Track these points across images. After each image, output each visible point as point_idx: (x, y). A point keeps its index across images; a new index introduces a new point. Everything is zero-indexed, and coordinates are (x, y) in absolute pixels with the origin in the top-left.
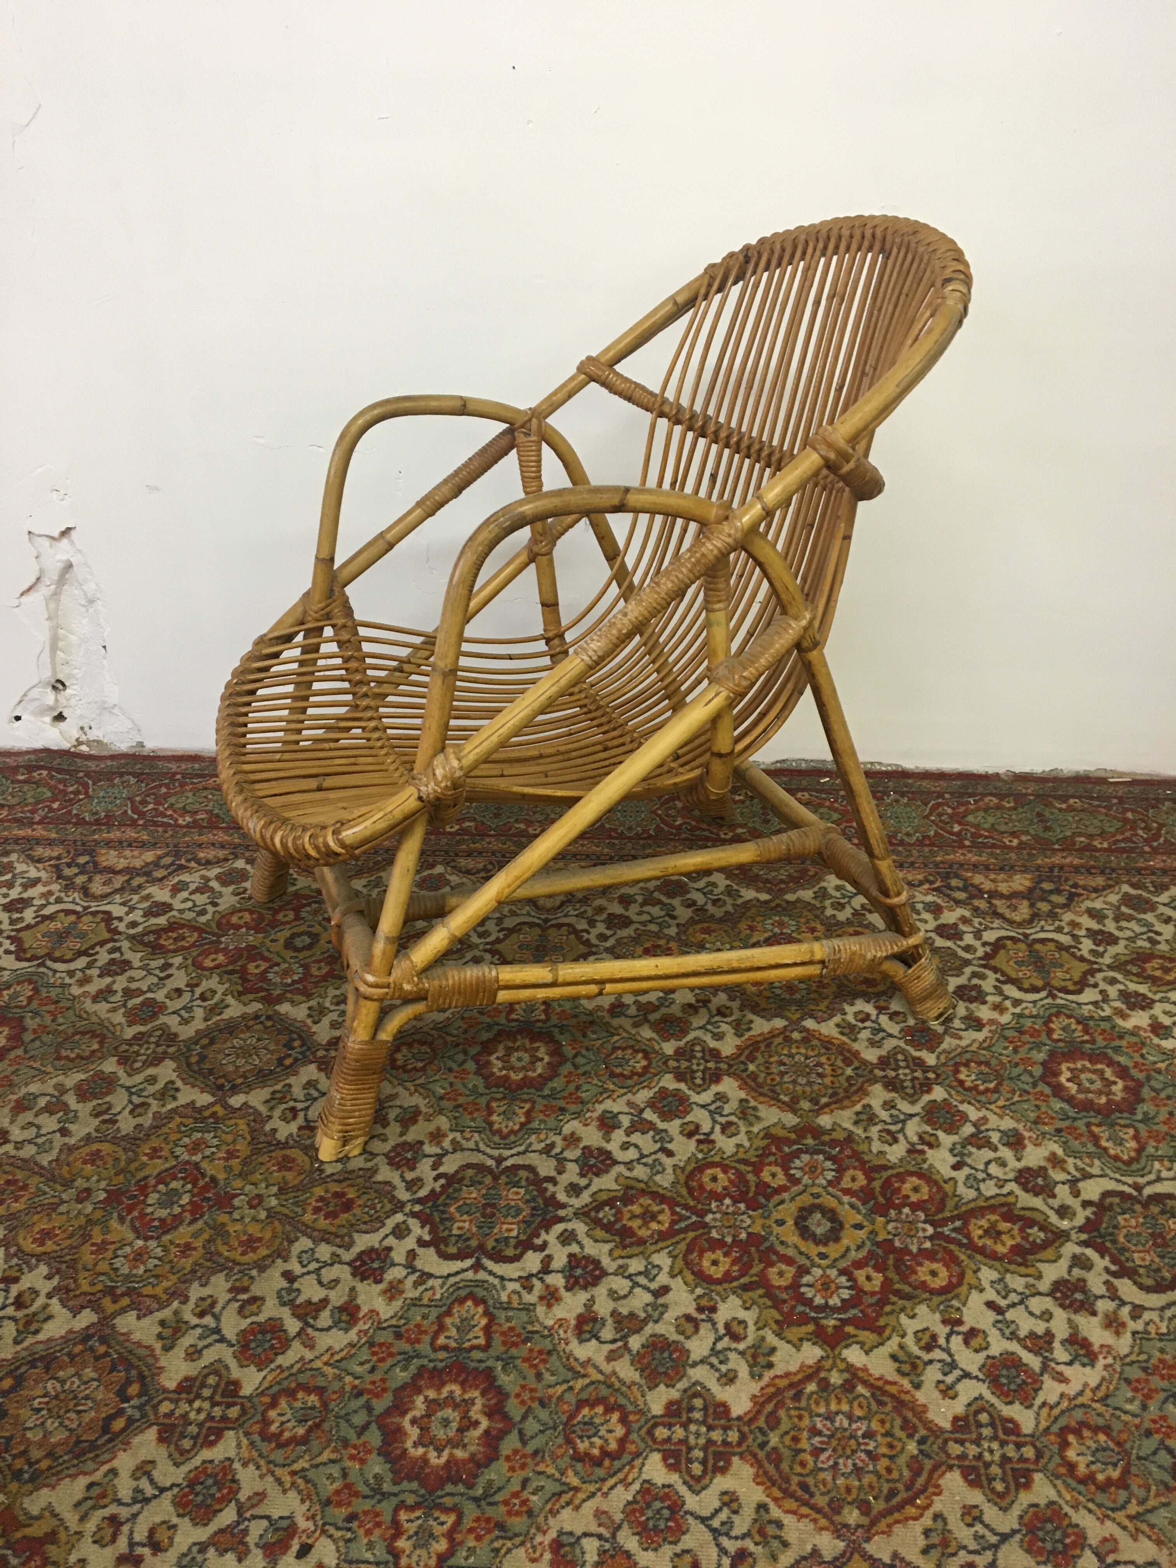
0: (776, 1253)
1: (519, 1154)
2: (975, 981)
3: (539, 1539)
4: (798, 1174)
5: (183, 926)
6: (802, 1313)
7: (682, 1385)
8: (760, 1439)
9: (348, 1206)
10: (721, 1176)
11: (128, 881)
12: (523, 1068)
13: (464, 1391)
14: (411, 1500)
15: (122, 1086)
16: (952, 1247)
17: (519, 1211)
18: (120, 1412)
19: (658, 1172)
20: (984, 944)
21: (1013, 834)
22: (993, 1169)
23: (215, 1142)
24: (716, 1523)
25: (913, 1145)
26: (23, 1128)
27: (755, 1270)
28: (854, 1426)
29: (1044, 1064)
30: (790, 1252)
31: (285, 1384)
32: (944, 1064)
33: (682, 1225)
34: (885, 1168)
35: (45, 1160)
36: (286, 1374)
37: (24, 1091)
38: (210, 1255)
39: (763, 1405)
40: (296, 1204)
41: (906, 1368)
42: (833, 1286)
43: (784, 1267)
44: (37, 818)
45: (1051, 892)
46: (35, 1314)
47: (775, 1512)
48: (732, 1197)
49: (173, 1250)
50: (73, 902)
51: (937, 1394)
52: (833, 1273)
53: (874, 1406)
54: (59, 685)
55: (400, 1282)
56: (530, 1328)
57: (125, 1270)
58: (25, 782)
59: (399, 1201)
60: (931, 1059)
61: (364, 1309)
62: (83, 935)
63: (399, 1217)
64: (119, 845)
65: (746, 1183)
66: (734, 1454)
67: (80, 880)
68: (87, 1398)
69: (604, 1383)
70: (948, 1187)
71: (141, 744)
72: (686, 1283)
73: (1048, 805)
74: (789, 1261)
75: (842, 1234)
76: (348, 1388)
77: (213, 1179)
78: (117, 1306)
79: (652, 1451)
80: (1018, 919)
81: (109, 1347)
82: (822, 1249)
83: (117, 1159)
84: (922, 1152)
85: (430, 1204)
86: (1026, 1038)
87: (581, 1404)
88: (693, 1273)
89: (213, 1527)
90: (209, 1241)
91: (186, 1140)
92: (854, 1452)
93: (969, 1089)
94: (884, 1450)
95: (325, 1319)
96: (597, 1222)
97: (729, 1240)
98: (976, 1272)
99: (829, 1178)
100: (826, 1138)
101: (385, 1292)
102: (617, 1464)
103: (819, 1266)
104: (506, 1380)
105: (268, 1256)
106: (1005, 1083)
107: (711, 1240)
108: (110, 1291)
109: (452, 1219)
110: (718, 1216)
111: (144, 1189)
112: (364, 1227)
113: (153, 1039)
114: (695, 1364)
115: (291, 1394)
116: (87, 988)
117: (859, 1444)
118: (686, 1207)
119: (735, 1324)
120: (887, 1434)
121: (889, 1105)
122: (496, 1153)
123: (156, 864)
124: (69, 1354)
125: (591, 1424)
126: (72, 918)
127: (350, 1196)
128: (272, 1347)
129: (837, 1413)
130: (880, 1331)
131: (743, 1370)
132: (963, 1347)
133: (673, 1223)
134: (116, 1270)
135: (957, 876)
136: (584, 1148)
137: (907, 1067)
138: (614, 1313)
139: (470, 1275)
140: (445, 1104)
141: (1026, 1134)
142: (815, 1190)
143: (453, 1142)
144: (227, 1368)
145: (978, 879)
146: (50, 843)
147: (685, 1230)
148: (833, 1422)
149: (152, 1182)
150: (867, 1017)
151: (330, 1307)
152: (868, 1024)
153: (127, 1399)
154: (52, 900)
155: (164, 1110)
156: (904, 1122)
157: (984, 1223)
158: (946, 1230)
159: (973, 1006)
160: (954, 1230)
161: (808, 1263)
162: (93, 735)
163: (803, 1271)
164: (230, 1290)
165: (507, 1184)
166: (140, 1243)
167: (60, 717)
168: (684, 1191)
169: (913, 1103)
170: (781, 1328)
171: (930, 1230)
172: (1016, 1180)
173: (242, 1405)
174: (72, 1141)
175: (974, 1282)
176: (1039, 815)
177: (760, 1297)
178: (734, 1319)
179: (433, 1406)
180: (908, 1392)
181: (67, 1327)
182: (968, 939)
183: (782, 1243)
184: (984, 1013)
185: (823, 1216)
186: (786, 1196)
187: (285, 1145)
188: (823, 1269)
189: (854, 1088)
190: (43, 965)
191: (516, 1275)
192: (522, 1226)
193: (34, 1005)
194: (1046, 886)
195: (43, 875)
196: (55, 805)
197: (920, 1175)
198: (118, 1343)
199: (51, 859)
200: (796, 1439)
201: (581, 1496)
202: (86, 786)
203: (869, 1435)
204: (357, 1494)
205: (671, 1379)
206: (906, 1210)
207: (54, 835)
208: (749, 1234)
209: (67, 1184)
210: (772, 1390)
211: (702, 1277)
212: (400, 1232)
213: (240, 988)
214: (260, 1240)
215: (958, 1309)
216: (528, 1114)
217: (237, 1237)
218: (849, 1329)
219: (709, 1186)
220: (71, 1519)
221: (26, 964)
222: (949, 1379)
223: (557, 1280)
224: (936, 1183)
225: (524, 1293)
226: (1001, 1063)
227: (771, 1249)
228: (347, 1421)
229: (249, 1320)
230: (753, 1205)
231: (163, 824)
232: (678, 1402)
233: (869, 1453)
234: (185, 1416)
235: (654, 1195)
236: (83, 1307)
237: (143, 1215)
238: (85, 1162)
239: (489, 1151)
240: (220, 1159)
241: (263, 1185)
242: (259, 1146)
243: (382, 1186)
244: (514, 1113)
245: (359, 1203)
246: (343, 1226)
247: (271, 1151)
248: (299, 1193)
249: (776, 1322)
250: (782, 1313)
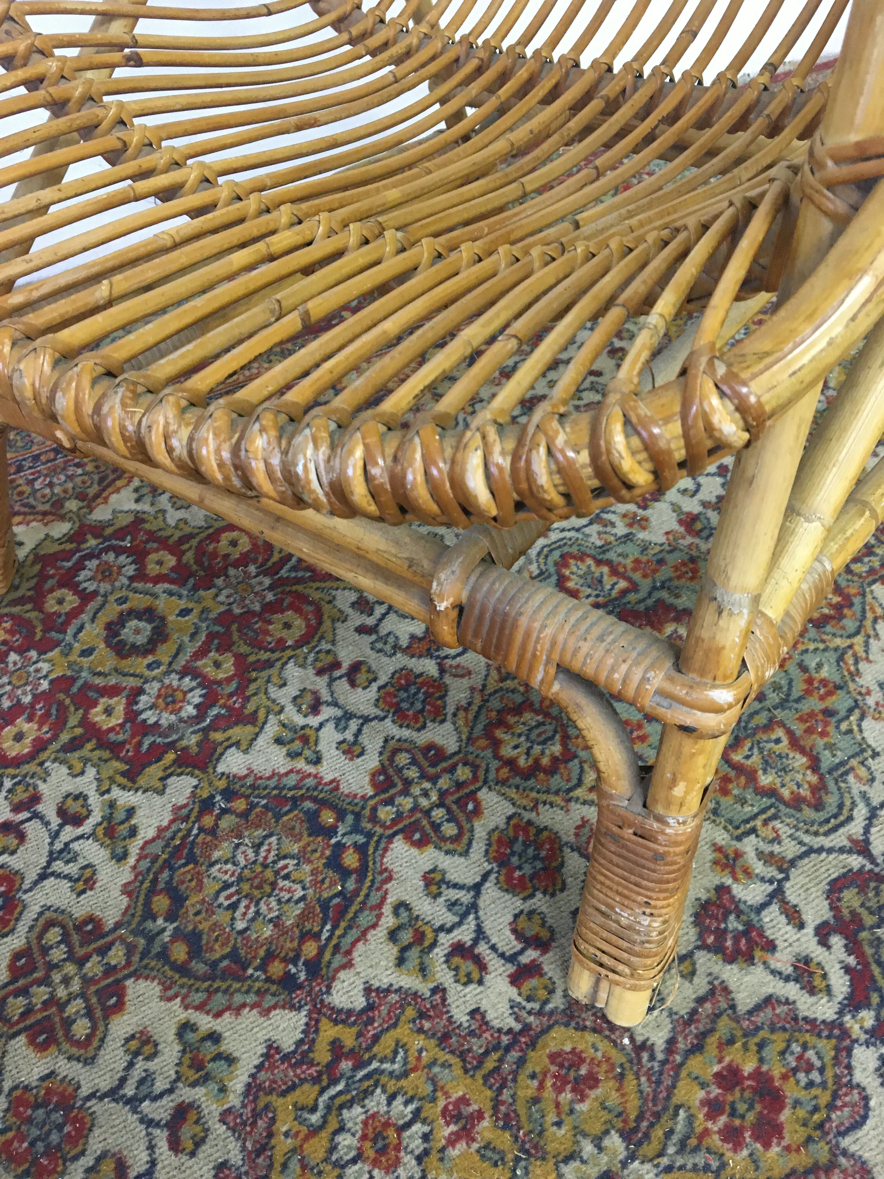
9: (768, 1093)
23: (403, 1108)
40: (685, 1149)
59: (831, 1025)
63: (865, 1057)
85: (874, 999)
113: (57, 954)
122: (840, 839)
127: (748, 1067)
143: (763, 857)
155: (234, 1100)
187: (530, 1034)
213: (123, 767)
239: (826, 842)
240: (452, 1142)
241: (588, 1148)
242: (490, 1064)
243: (769, 1011)
244: (780, 756)
245: (777, 1072)
246: (809, 1139)
247: (521, 1062)
248: (665, 1123)
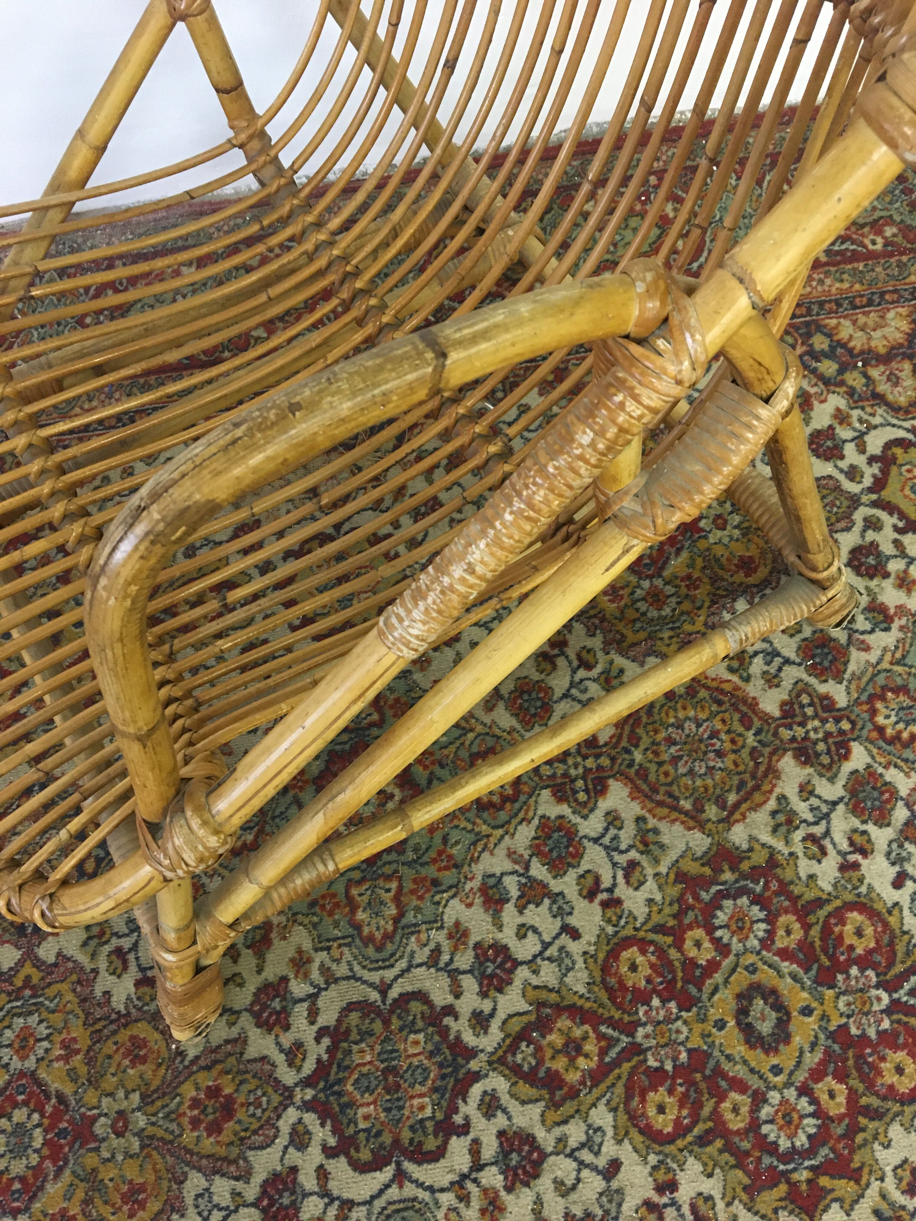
0: (724, 1075)
1: (402, 973)
2: (870, 536)
4: (726, 937)
6: (770, 1168)
9: (228, 1109)
10: (640, 959)
17: (425, 1073)
19: (569, 970)
20: (871, 460)
23: (44, 1030)
25: (844, 855)
27: (707, 1110)
30: (740, 1072)
32: (857, 701)
33: (613, 1053)
34: (819, 903)
40: (168, 1117)
42: (795, 1116)
43: (737, 1097)
48: (659, 995)
52: (792, 1095)
59: (286, 1088)
60: (840, 696)
63: (291, 1115)
65: (671, 965)
70: (893, 921)
72: (636, 1150)
74: (740, 1086)
75: (792, 1028)
77: (60, 1097)
80: (902, 400)
82: (774, 1059)
84: (856, 866)
85: (321, 1085)
88: (641, 1132)
90: (86, 1203)
93: (892, 741)
96: (517, 1071)
97: (669, 1066)
99: (761, 934)
100: (747, 865)
103: (775, 1087)
105: (161, 1212)
107: (649, 1072)
109: (353, 1104)
110: (649, 1028)
112: (258, 1139)
118: (612, 1023)
119: (700, 1202)
121: (803, 790)
122: (377, 977)
127: (227, 1091)
130: (856, 1175)
133: (602, 1052)
135: (820, 331)
136: (476, 946)
137: (816, 716)
139: (395, 1192)
142: (749, 960)
143: (322, 969)
145: (845, 329)
147: (618, 1062)
156: (827, 817)
158: (902, 995)
159: (874, 584)
161: (761, 1084)
163: (759, 1099)
165: (401, 1029)
168: (603, 996)
169: (832, 780)
170: (752, 1199)
171: (885, 999)
177: (721, 1151)
178: (700, 1194)
182: (851, 454)
183: (729, 1058)
184: (889, 594)
185: (766, 1003)
186: (718, 977)
187: (128, 1019)
188: (781, 1092)
189: (762, 768)
191: (446, 1181)
192: (435, 1096)
197: (861, 907)
206: (854, 971)
208: (690, 1051)
211: (651, 1136)
212: (300, 1138)
214: (143, 1187)
216: (397, 898)
217: (117, 1189)
218: (824, 1181)
219: (630, 980)
223: (493, 1178)
224: (879, 915)
225: (462, 1208)
227: (718, 1072)
230: (685, 1002)
235: (571, 1010)
239: (367, 975)
240: (58, 1059)
241: (121, 1094)
242: (98, 1027)
243: (259, 1065)
244: (381, 903)
245: (241, 1099)
246: (232, 1143)
247: (114, 1033)
248: (167, 1100)
249: (745, 1189)
250: (747, 1173)
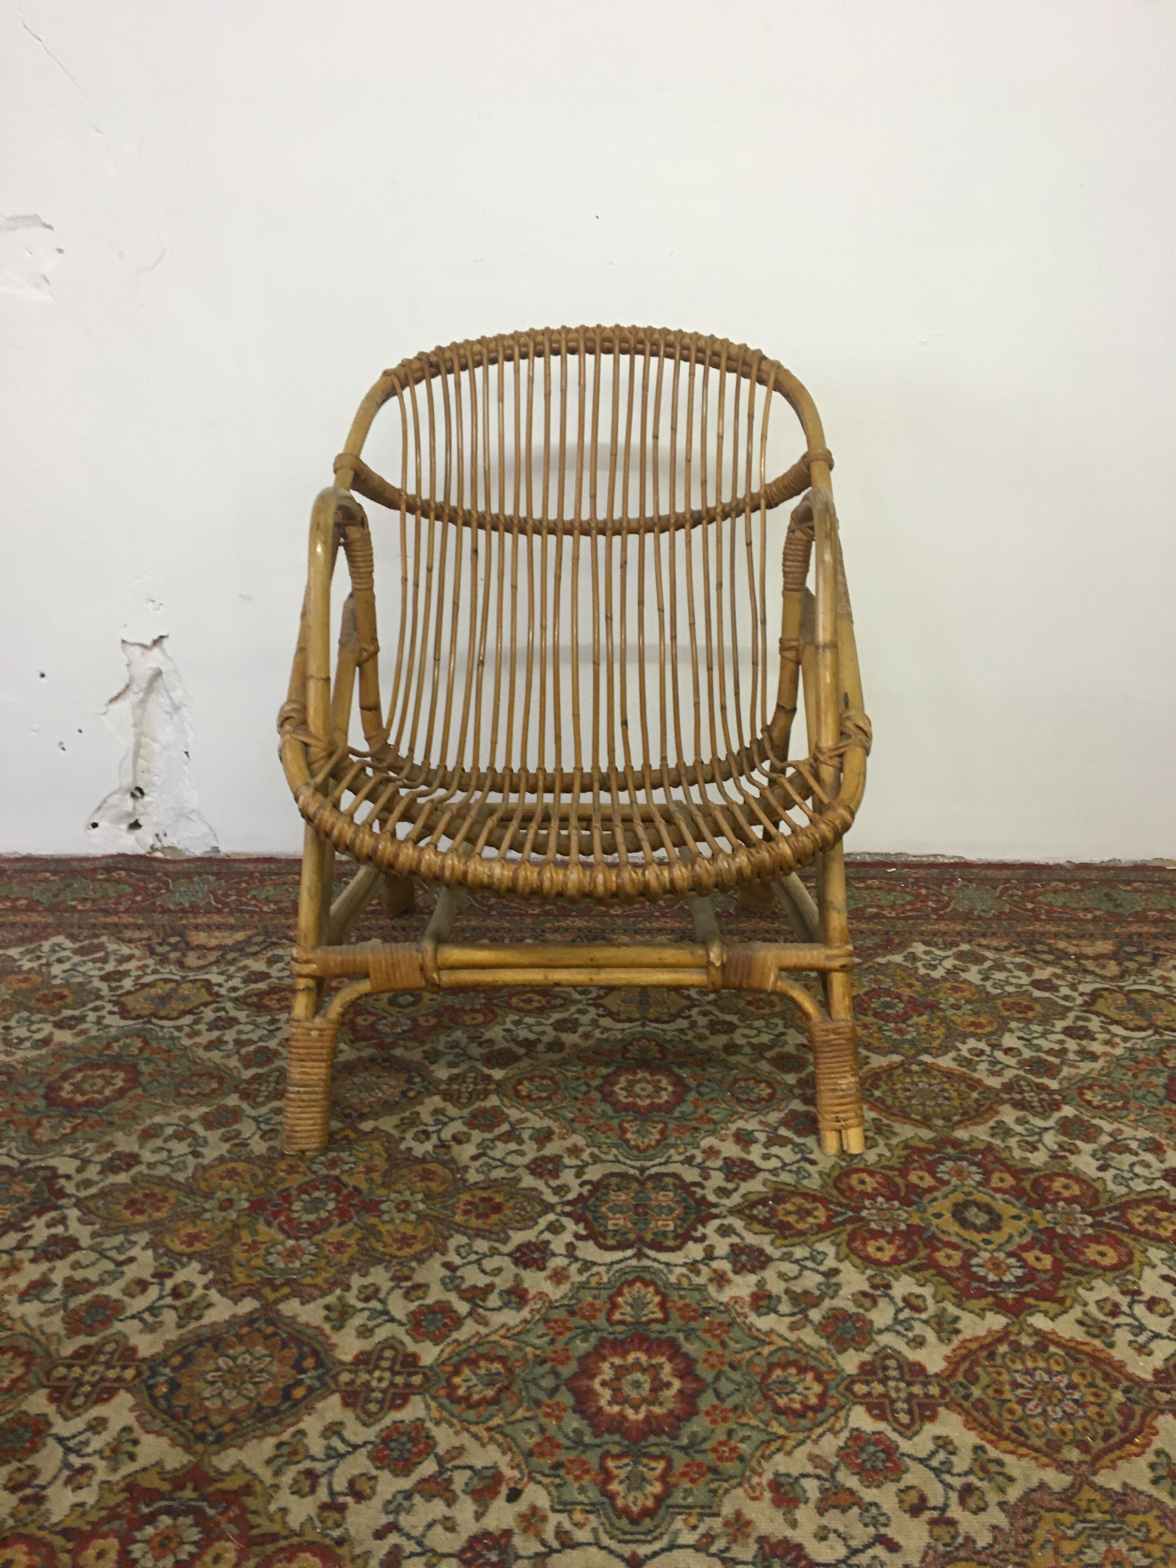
0: (940, 1240)
1: (660, 1164)
2: (1080, 1023)
3: (755, 1480)
4: (946, 1177)
5: (283, 990)
6: (978, 1289)
7: (872, 1348)
8: (963, 1392)
9: (498, 1208)
10: (868, 1179)
11: (222, 956)
12: (648, 1096)
13: (650, 1357)
14: (615, 1450)
15: (249, 1117)
16: (1114, 1232)
17: (671, 1210)
18: (299, 1383)
19: (804, 1178)
20: (1082, 994)
21: (1086, 910)
22: (1138, 1169)
23: (352, 1159)
24: (935, 1463)
25: (1054, 1152)
26: (153, 1152)
27: (922, 1254)
28: (1055, 1379)
29: (1165, 1086)
30: (954, 1239)
31: (464, 1355)
32: (1068, 1088)
33: (840, 1219)
34: (1031, 1170)
35: (181, 1177)
36: (464, 1347)
37: (148, 1122)
38: (365, 1251)
39: (958, 1364)
40: (445, 1208)
41: (1096, 1331)
42: (1004, 1266)
43: (950, 1251)
44: (121, 908)
45: (1135, 954)
46: (194, 1303)
47: (993, 1452)
48: (884, 1197)
49: (327, 1248)
50: (171, 972)
51: (1132, 1352)
52: (1001, 1256)
53: (1071, 1363)
54: (138, 792)
55: (564, 1269)
56: (705, 1304)
57: (281, 1265)
58: (106, 880)
59: (548, 1204)
60: (1054, 1085)
61: (532, 1292)
62: (185, 999)
63: (551, 1217)
64: (209, 927)
65: (896, 1185)
66: (940, 1405)
67: (173, 956)
68: (261, 1371)
69: (791, 1349)
70: (1098, 1185)
71: (216, 849)
72: (855, 1266)
73: (1115, 888)
74: (955, 1247)
75: (1002, 1224)
76: (530, 1356)
77: (356, 1189)
78: (278, 1295)
79: (855, 1404)
80: (1109, 974)
81: (277, 1327)
82: (985, 1236)
83: (255, 1176)
84: (1064, 1157)
85: (580, 1206)
86: (1143, 1066)
87: (771, 1367)
88: (860, 1257)
89: (415, 1477)
90: (362, 1239)
91: (322, 1159)
92: (1060, 1401)
93: (1098, 1107)
94: (1091, 1399)
95: (494, 1300)
96: (753, 1218)
97: (889, 1230)
98: (1145, 1251)
99: (977, 1179)
100: (967, 1148)
101: (550, 1278)
102: (821, 1416)
103: (985, 1250)
104: (690, 1348)
105: (425, 1251)
106: (1132, 1101)
107: (871, 1231)
108: (270, 1282)
109: (606, 1218)
110: (874, 1211)
111: (287, 1198)
112: (517, 1225)
113: (272, 1079)
114: (880, 1332)
115: (472, 1363)
116: (197, 1040)
117: (1064, 1394)
118: (840, 1205)
119: (912, 1298)
120: (1091, 1385)
121: (1019, 1121)
122: (638, 1164)
123: (248, 941)
124: (237, 1335)
125: (787, 1382)
126: (172, 985)
127: (498, 1200)
128: (445, 1325)
129: (1035, 1369)
130: (1061, 1301)
131: (930, 1335)
132: (1147, 1313)
133: (829, 1218)
134: (272, 1265)
135: (1040, 942)
136: (725, 1159)
137: (1032, 1091)
138: (787, 1291)
139: (634, 1262)
140: (576, 1125)
141: (1164, 1142)
142: (966, 1189)
143: (592, 1155)
144: (402, 1343)
145: (1062, 944)
146: (139, 927)
147: (843, 1223)
148: (1032, 1376)
149: (294, 1192)
150: (982, 1052)
151: (497, 1291)
152: (984, 1058)
153: (304, 1371)
154: (149, 971)
156: (1040, 1134)
157: (1140, 1212)
158: (1106, 1219)
159: (1084, 1042)
160: (1113, 1218)
161: (974, 1248)
162: (167, 842)
163: (969, 1254)
164: (392, 1279)
165: (654, 1188)
166: (291, 1243)
167: (135, 825)
168: (835, 1192)
169: (1045, 1119)
170: (961, 1301)
171: (1089, 1220)
172: (1164, 1178)
173: (424, 1374)
174: (206, 1161)
175: (1144, 1260)
176: (1106, 895)
177: (933, 1276)
178: (912, 1294)
179: (620, 1372)
180: (1102, 1351)
181: (231, 1313)
182: (1065, 991)
183: (944, 1232)
184: (1096, 1047)
185: (979, 1210)
186: (937, 1194)
187: (423, 1160)
188: (991, 1252)
189: (984, 1108)
190: (150, 1022)
191: (680, 1262)
192: (679, 1222)
193: (146, 1054)
194: (1128, 949)
195: (137, 953)
196: (139, 898)
197: (1068, 1176)
198: (286, 1325)
199: (141, 940)
200: (999, 1391)
201: (790, 1443)
202: (166, 884)
203: (1072, 1386)
204: (559, 1446)
205: (859, 1343)
206: (1061, 1204)
207: (140, 921)
208: (909, 1226)
209: (208, 1196)
210: (963, 1351)
211: (868, 1261)
212: (555, 1228)
214: (414, 1237)
215: (1134, 1283)
216: (662, 1132)
217: (390, 1235)
218: (1030, 1301)
219: (859, 1188)
220: (266, 1474)
221: (131, 1022)
222: (1141, 1339)
223: (725, 1266)
224: (1084, 1182)
225: (692, 1276)
226: (1123, 1086)
227: (934, 1237)
228: (537, 1385)
229: (416, 1303)
230: (906, 1202)
231: (248, 911)
232: (871, 1363)
233: (1076, 1401)
234: (367, 1384)
235: (805, 1195)
236: (244, 1296)
237: (289, 1220)
238: (222, 1178)
240: (359, 1173)
241: (407, 1193)
242: (397, 1162)
245: (509, 1205)
246: (496, 1225)
248: (445, 1199)
249: (954, 1296)
250: (958, 1288)
